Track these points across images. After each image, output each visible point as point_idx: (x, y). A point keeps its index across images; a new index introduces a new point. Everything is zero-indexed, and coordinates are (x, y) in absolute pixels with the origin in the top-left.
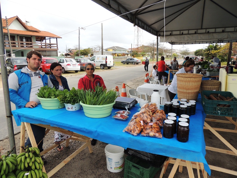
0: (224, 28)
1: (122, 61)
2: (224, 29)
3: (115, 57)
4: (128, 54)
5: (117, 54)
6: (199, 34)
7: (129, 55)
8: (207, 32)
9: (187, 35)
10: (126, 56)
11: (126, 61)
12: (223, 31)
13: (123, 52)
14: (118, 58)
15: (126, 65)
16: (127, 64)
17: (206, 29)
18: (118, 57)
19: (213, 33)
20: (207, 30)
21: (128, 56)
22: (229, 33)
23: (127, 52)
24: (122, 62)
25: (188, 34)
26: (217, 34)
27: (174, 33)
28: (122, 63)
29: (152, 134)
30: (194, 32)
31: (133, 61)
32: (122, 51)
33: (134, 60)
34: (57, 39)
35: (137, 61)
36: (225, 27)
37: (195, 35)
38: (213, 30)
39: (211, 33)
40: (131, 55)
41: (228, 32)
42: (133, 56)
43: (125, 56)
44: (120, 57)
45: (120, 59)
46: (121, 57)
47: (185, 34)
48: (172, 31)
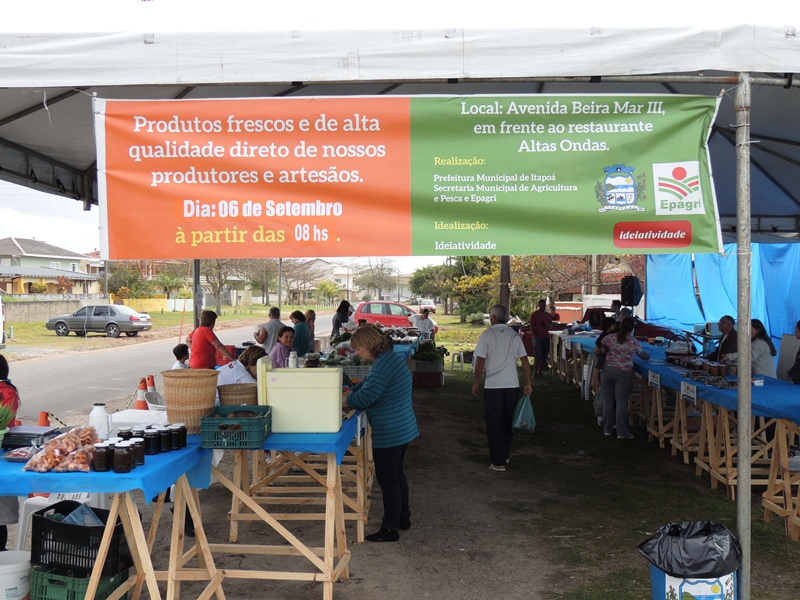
1: (54, 317)
3: (17, 298)
4: (85, 283)
5: (23, 281)
7: (94, 288)
10: (77, 290)
11: (70, 320)
13: (57, 269)
14: (28, 303)
15: (72, 341)
16: (80, 334)
18: (31, 298)
21: (85, 291)
23: (81, 272)
24: (49, 327)
28: (54, 332)
29: (72, 466)
31: (111, 319)
32: (53, 265)
33: (113, 313)
35: (131, 318)
40: (102, 289)
42: (113, 290)
43: (70, 291)
44: (39, 297)
45: (43, 308)
46: (48, 298)
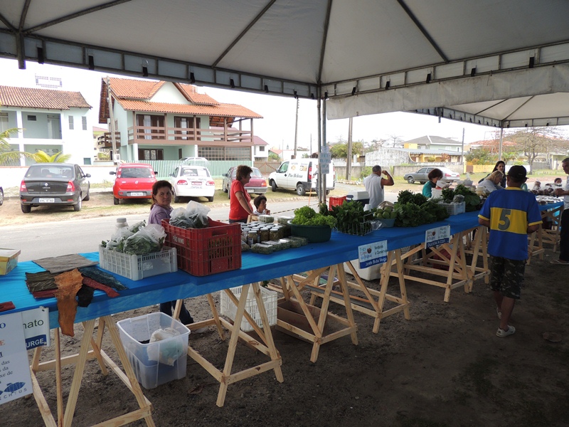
0: (537, 51)
2: (533, 53)
4: (459, 157)
5: (424, 156)
6: (440, 80)
8: (469, 72)
9: (402, 90)
10: (455, 160)
12: (532, 64)
13: (448, 150)
17: (465, 60)
19: (492, 73)
20: (471, 65)
22: (557, 67)
25: (406, 85)
26: (509, 75)
27: (365, 85)
30: (425, 78)
34: (252, 119)
36: (540, 46)
37: (428, 86)
38: (491, 63)
39: (484, 76)
41: (554, 63)
47: (396, 87)
48: (357, 80)
